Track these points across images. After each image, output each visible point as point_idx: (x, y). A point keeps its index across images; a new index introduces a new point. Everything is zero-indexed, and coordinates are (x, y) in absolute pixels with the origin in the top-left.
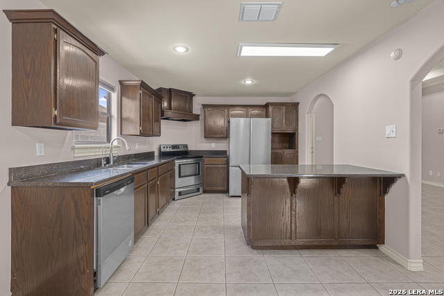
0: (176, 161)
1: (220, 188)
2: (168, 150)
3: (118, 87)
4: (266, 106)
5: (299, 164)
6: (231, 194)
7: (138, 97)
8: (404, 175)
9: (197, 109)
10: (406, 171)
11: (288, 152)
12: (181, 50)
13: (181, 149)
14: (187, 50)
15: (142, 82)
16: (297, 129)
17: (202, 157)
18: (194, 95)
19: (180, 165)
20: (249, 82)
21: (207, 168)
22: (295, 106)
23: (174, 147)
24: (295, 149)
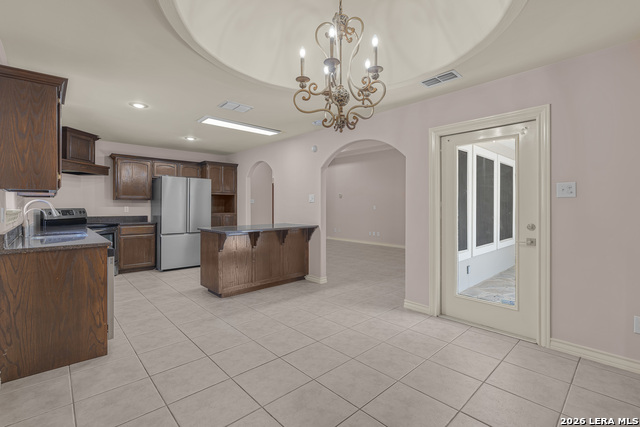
1: (145, 264)
2: (57, 217)
4: (203, 165)
6: (163, 269)
8: (317, 227)
10: (319, 224)
11: (228, 215)
12: (139, 106)
13: (76, 215)
14: (147, 107)
16: (235, 192)
17: (117, 225)
18: (96, 138)
20: (191, 139)
21: (125, 239)
22: (234, 167)
23: (65, 212)
24: (233, 211)
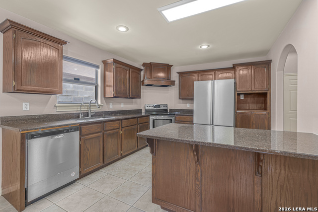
0: (151, 117)
2: (151, 108)
3: (101, 66)
5: (272, 129)
7: (113, 70)
9: (175, 77)
13: (162, 108)
15: (114, 59)
16: (269, 89)
17: (174, 114)
18: (172, 66)
19: (154, 120)
23: (155, 106)
24: (267, 109)
